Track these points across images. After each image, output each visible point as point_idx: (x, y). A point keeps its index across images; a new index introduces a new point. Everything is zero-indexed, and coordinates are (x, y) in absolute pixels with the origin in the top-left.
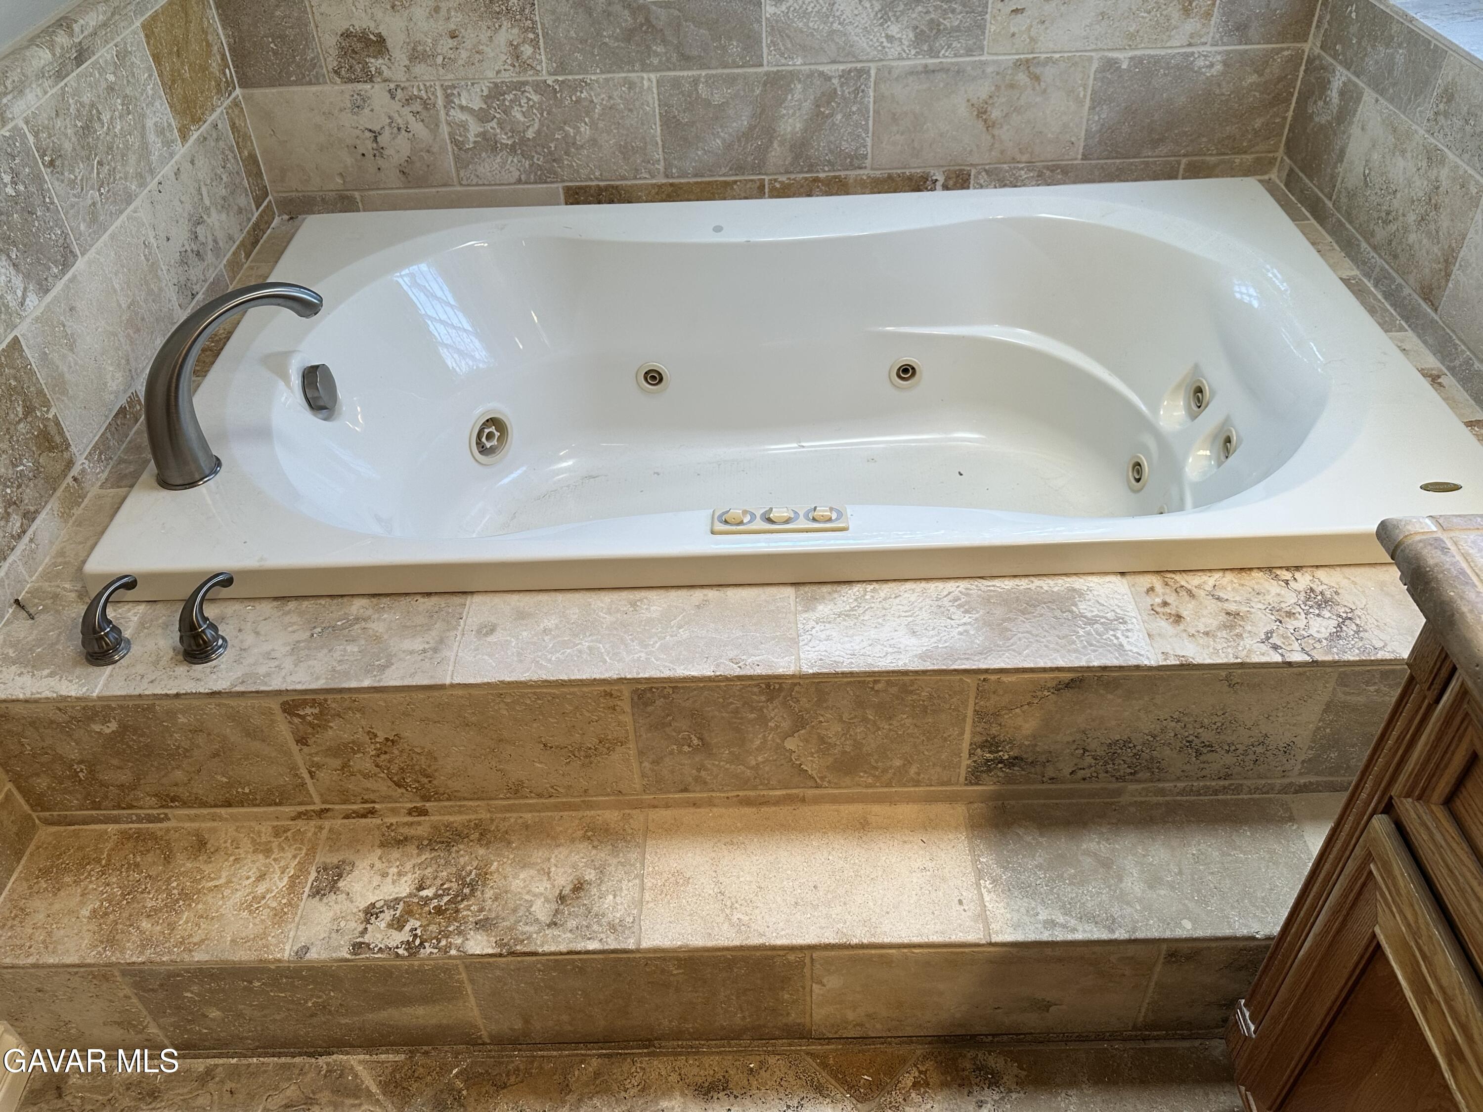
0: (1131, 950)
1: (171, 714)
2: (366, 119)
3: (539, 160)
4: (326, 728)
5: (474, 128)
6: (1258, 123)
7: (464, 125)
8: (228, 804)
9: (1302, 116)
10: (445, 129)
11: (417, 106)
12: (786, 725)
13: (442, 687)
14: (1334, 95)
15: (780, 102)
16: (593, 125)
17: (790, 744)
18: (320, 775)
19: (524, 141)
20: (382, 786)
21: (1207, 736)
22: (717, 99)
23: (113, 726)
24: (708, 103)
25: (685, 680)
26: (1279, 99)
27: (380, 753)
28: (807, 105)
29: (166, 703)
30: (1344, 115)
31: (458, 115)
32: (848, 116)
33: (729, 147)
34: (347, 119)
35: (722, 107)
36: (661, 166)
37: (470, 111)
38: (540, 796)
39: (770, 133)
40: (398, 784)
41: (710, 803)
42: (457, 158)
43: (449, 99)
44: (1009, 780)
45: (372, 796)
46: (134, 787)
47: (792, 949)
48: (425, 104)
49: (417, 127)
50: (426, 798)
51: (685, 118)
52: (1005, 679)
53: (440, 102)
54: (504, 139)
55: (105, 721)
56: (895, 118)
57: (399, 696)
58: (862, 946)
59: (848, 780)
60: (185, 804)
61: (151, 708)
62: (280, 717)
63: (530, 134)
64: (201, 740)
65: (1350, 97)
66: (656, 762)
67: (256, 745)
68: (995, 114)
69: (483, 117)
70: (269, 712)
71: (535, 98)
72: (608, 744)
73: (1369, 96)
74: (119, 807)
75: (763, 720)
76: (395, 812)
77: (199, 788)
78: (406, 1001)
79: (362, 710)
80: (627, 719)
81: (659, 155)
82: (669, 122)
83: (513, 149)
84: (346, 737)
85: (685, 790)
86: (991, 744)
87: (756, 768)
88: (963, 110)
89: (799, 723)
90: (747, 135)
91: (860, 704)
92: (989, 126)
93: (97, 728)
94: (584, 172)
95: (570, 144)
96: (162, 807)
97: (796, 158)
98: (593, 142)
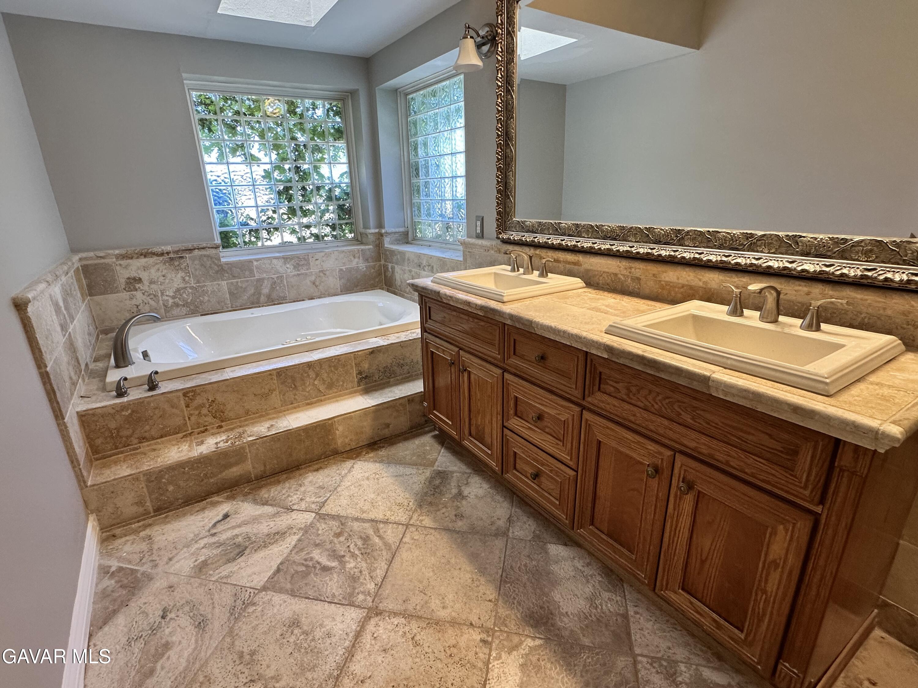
0: (401, 401)
1: (149, 403)
2: (134, 302)
3: (192, 307)
4: (194, 400)
5: (171, 301)
6: (377, 280)
7: (168, 300)
8: (162, 437)
9: (385, 276)
10: (161, 302)
11: (152, 296)
12: (314, 376)
13: (227, 380)
14: (390, 270)
15: (262, 285)
16: (209, 296)
17: (316, 383)
18: (192, 418)
19: (187, 303)
20: (210, 419)
21: (402, 362)
22: (244, 286)
23: (129, 411)
24: (242, 287)
25: (288, 367)
26: (380, 274)
27: (210, 406)
28: (269, 286)
29: (148, 399)
30: (393, 272)
31: (166, 298)
32: (280, 287)
33: (249, 298)
34: (128, 302)
35: (245, 288)
36: (230, 305)
37: (169, 296)
38: (254, 414)
39: (260, 294)
40: (214, 417)
41: (299, 407)
42: (165, 310)
43: (162, 294)
44: (366, 383)
45: (207, 424)
46: (131, 436)
47: (329, 419)
48: (155, 296)
49: (152, 303)
50: (222, 421)
51: (235, 292)
52: (360, 353)
53: (160, 295)
54: (181, 303)
55: (127, 410)
56: (292, 287)
57: (216, 385)
58: (345, 414)
59: (331, 392)
60: (148, 440)
61: (143, 402)
62: (182, 398)
63: (189, 301)
64: (157, 412)
65: (393, 268)
66: (284, 395)
67: (174, 411)
68: (317, 283)
69: (173, 297)
70: (178, 397)
71: (190, 291)
72: (271, 391)
73: (396, 266)
74: (125, 447)
75: (308, 375)
76: (213, 428)
77: (153, 433)
78: (231, 465)
79: (205, 392)
80: (275, 382)
81: (229, 302)
82: (231, 293)
83: (184, 306)
84: (201, 402)
85: (292, 404)
86: (360, 373)
87: (308, 392)
88: (309, 283)
89: (317, 375)
90: (254, 295)
91: (330, 366)
92: (316, 286)
93: (123, 413)
94: (206, 309)
95: (202, 302)
96: (140, 443)
97: (268, 298)
98: (209, 301)
